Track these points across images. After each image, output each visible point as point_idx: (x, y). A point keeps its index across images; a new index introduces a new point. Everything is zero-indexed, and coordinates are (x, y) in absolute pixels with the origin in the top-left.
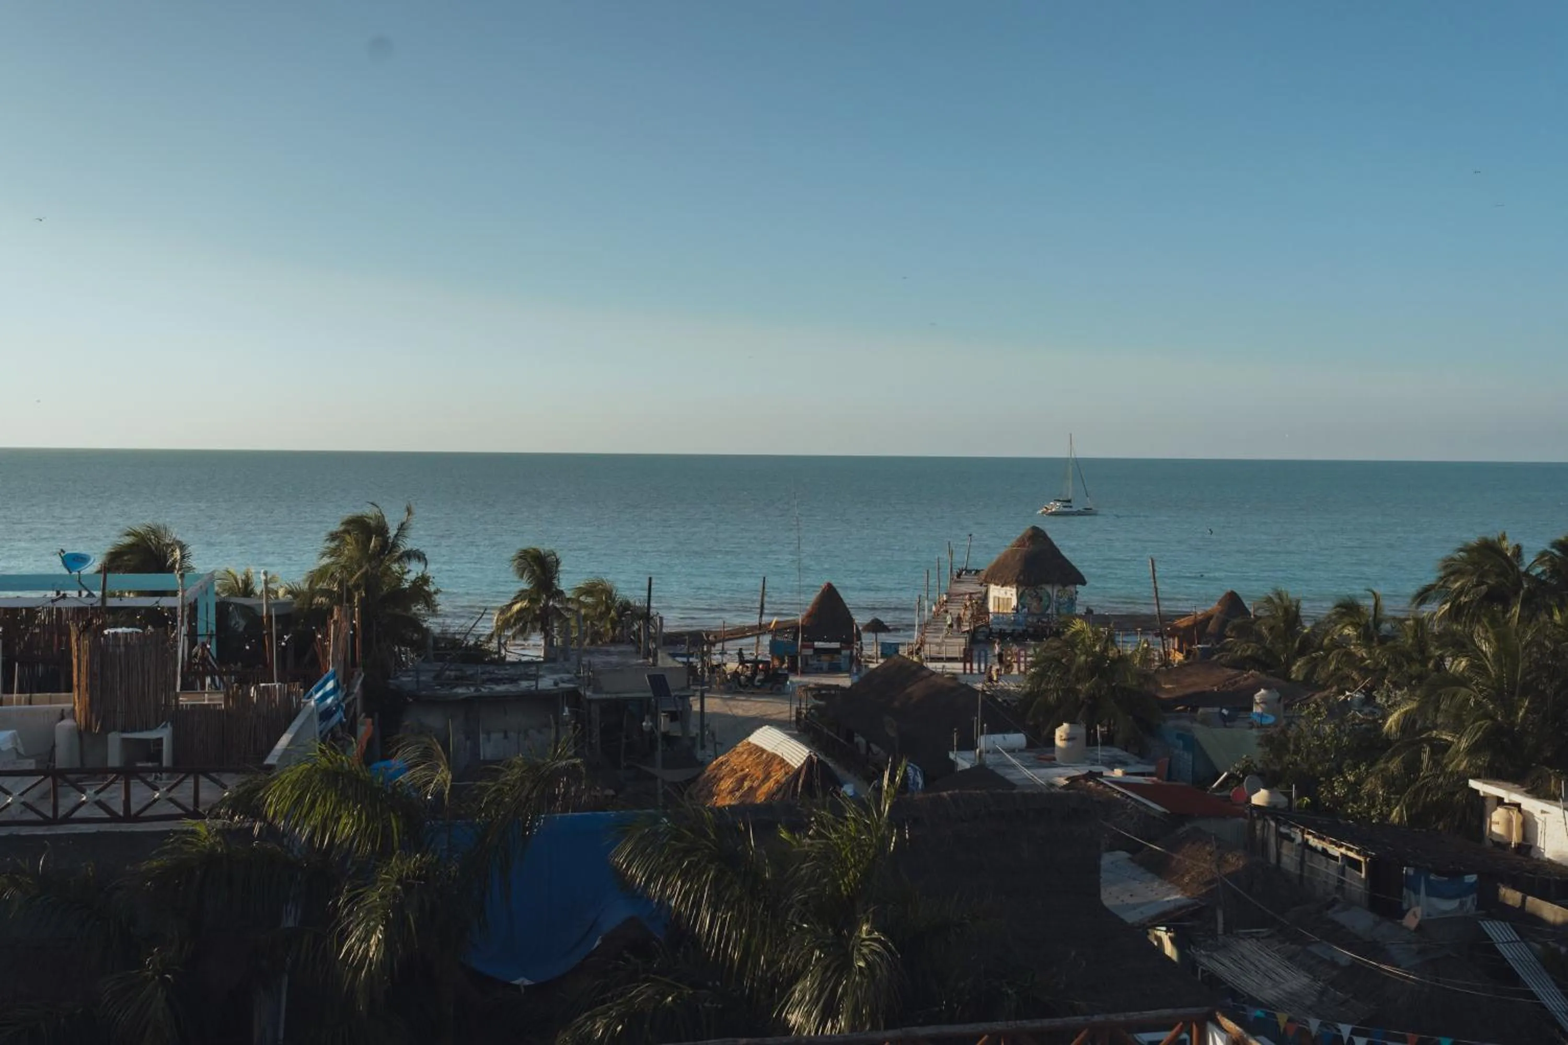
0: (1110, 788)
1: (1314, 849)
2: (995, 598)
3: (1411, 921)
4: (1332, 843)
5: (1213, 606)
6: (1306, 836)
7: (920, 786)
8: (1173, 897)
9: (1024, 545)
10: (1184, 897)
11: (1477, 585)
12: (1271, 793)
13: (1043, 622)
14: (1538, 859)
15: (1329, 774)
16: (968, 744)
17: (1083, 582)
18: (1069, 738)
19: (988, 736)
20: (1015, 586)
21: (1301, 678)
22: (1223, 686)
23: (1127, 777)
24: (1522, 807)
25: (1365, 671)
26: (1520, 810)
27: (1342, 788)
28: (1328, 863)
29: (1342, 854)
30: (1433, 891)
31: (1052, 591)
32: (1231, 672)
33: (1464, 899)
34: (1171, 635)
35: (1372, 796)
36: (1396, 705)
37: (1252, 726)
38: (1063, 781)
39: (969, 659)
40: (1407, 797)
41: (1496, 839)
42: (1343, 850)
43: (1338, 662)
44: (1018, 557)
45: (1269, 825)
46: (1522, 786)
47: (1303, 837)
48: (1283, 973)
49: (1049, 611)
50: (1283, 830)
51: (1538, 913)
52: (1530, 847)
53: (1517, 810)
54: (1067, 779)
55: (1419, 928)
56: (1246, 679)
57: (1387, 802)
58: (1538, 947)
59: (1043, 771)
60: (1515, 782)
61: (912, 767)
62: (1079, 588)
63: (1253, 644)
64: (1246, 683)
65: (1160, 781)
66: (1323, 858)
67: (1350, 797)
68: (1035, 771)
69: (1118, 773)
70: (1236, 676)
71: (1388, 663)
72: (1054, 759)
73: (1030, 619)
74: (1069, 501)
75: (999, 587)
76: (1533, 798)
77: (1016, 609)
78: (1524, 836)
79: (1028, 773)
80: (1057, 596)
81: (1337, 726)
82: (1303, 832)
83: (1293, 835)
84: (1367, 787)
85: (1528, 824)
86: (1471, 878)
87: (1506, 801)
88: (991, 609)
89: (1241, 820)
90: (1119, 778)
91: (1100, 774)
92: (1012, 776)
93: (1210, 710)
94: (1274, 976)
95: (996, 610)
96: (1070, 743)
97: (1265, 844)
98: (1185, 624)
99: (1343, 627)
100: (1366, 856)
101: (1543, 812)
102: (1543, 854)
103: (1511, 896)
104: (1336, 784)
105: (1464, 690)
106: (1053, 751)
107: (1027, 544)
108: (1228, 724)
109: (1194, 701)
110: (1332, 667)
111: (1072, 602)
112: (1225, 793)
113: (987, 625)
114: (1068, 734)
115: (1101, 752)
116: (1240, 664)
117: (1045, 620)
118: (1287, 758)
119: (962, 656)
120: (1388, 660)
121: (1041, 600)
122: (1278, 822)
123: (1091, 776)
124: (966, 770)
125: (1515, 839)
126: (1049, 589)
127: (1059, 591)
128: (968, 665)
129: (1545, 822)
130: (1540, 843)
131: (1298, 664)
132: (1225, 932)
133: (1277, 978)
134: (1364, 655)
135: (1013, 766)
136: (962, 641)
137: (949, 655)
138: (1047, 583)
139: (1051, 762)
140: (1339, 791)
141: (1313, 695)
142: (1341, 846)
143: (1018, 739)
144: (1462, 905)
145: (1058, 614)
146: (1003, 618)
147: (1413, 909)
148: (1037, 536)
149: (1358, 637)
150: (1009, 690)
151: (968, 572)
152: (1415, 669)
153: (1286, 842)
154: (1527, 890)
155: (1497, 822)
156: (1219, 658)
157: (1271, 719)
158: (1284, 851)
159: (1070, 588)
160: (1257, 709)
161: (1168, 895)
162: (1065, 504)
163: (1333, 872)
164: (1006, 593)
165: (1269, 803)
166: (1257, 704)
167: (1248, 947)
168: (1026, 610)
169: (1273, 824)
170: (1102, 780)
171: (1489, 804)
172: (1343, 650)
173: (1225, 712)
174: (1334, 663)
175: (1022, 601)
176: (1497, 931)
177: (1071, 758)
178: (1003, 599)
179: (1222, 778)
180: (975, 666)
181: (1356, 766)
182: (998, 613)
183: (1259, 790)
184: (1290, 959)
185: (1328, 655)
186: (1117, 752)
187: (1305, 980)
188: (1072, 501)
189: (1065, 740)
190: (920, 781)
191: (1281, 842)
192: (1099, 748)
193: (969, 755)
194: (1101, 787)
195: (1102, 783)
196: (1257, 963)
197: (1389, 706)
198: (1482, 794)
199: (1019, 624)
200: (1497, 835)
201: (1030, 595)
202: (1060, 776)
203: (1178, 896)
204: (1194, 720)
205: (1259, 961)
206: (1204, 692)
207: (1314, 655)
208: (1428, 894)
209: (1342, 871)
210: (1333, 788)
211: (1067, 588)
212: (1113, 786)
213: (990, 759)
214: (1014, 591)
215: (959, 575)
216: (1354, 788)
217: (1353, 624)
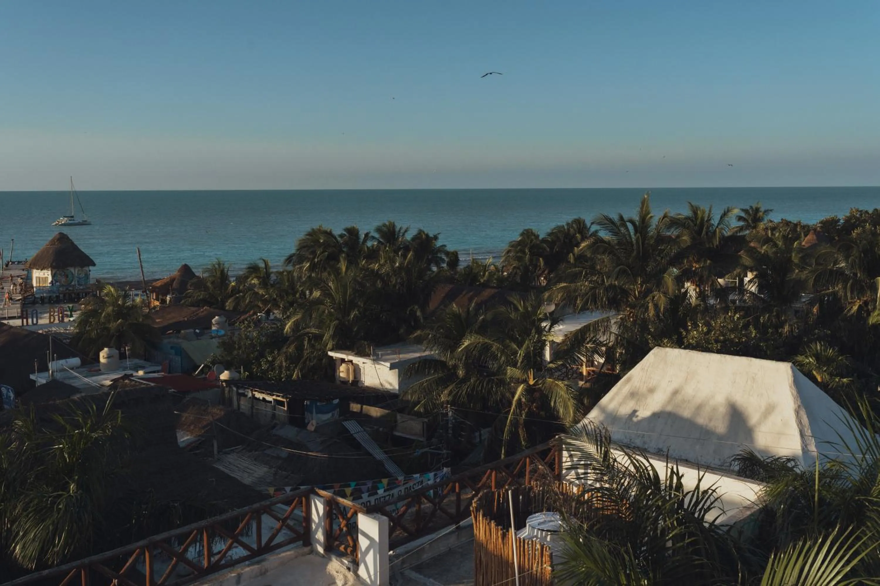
0: (139, 382)
1: (258, 399)
2: (36, 277)
3: (311, 428)
4: (268, 394)
5: (175, 273)
6: (254, 393)
7: (12, 398)
8: (186, 438)
9: (54, 244)
10: (192, 437)
11: (323, 252)
12: (230, 372)
13: (70, 290)
14: (362, 387)
15: (257, 359)
16: (44, 368)
17: (94, 264)
18: (109, 357)
19: (58, 361)
20: (50, 269)
21: (231, 309)
22: (191, 317)
23: (147, 375)
24: (354, 362)
25: (265, 302)
26: (352, 364)
27: (266, 364)
28: (266, 405)
29: (274, 399)
30: (320, 411)
31: (74, 271)
32: (193, 309)
33: (333, 412)
34: (152, 292)
35: (281, 367)
36: (289, 318)
37: (212, 338)
38: (108, 383)
39: (25, 316)
40: (300, 366)
41: (342, 380)
42: (274, 397)
43: (250, 298)
44: (51, 252)
45: (233, 390)
46: (353, 351)
47: (252, 393)
48: (253, 468)
49: (73, 283)
50: (241, 391)
51: (368, 414)
52: (358, 381)
53: (351, 365)
54: (111, 381)
55: (316, 431)
56: (203, 312)
57: (288, 368)
58: (369, 429)
59: (94, 378)
60: (349, 350)
61: (5, 387)
62: (91, 268)
63: (203, 293)
64: (203, 314)
65: (166, 374)
66: (263, 403)
67: (270, 368)
68: (90, 378)
69: (141, 373)
70: (196, 311)
71: (277, 296)
72: (100, 370)
73: (61, 289)
74: (72, 217)
75: (39, 271)
76: (358, 357)
77: (52, 282)
78: (355, 377)
79: (86, 380)
80: (78, 274)
81: (259, 332)
82: (252, 391)
83: (246, 393)
84: (277, 363)
85: (357, 370)
86: (336, 401)
87: (346, 360)
88: (35, 285)
89: (216, 389)
90: (142, 376)
91: (132, 375)
92: (76, 383)
93: (188, 331)
94: (248, 471)
95: (38, 285)
96: (110, 359)
97: (230, 400)
98: (159, 284)
99: (252, 279)
100: (286, 398)
101: (364, 363)
102: (364, 384)
103: (355, 407)
104: (262, 363)
105: (322, 307)
106: (99, 366)
107: (56, 244)
108: (199, 338)
109: (178, 327)
110: (247, 301)
111: (87, 276)
112: (203, 376)
113: (33, 295)
114: (108, 354)
115: (128, 363)
116: (198, 304)
117: (71, 288)
118: (235, 352)
119: (19, 315)
120: (277, 295)
121: (67, 276)
122: (238, 388)
123: (126, 377)
124: (44, 385)
125: (351, 378)
126: (72, 270)
127: (79, 270)
128: (25, 320)
129: (364, 368)
130: (363, 379)
131: (229, 301)
132: (218, 452)
133: (251, 472)
134: (263, 293)
135: (76, 377)
136: (19, 305)
137: (10, 315)
138: (71, 266)
139: (98, 372)
140: (264, 367)
141: (240, 317)
142: (273, 395)
143: (76, 361)
144: (333, 415)
145: (80, 285)
146: (43, 289)
147: (311, 422)
148: (63, 238)
149: (260, 284)
150: (60, 333)
151: (13, 263)
152: (290, 298)
153: (242, 398)
154: (362, 403)
155: (343, 372)
156: (185, 302)
157: (222, 332)
158: (242, 402)
159: (86, 268)
160: (214, 328)
161: (183, 437)
162: (70, 219)
163: (269, 409)
164: (44, 274)
165: (230, 378)
166: (214, 325)
167: (231, 458)
168: (58, 284)
169: (235, 389)
170: (132, 378)
171: (338, 363)
172: (252, 292)
173: (197, 331)
174: (248, 299)
175: (55, 278)
176: (352, 426)
177: (110, 368)
178: (42, 278)
179: (201, 367)
180: (30, 321)
181: (272, 352)
182: (40, 286)
183: (224, 372)
184: (255, 460)
185: (245, 295)
186: (137, 361)
187: (266, 469)
188: (75, 217)
189: (106, 358)
190: (12, 395)
191: (240, 398)
192: (128, 359)
193: (45, 374)
194: (133, 383)
195: (134, 380)
196: (238, 465)
197: (284, 319)
198: (334, 358)
199: (54, 292)
200: (342, 377)
201: (60, 275)
202: (106, 380)
203: (188, 437)
204: (178, 338)
205: (239, 464)
206: (181, 321)
207: (237, 295)
208: (317, 413)
209: (274, 408)
210: (261, 366)
211: (84, 269)
212: (139, 380)
213: (58, 376)
214: (50, 272)
215: (7, 265)
216: (271, 364)
217: (256, 277)
